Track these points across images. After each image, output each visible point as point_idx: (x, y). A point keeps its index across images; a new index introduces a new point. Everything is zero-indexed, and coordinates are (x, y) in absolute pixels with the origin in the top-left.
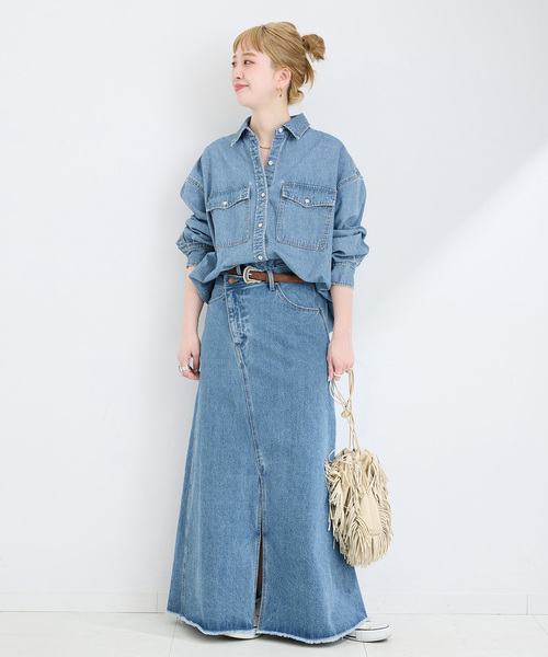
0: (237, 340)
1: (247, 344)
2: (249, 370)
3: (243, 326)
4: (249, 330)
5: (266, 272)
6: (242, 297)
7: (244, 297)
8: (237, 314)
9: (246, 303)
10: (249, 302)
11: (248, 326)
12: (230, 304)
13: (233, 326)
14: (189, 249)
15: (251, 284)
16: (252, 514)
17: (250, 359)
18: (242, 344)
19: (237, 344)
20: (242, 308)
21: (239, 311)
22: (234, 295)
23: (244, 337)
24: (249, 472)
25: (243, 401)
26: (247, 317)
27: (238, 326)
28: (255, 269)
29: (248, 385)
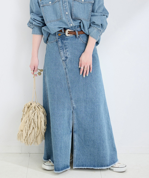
0: (64, 58)
1: (67, 60)
2: (68, 70)
3: (66, 53)
4: (68, 54)
5: (75, 31)
6: (65, 41)
8: (63, 48)
9: (67, 44)
12: (60, 44)
13: (62, 53)
14: (32, 27)
15: (69, 36)
16: (69, 125)
17: (69, 66)
18: (66, 60)
19: (63, 60)
20: (65, 46)
21: (64, 47)
22: (61, 41)
23: (67, 58)
24: (68, 109)
25: (66, 82)
26: (68, 49)
27: (64, 53)
28: (70, 30)
29: (68, 76)
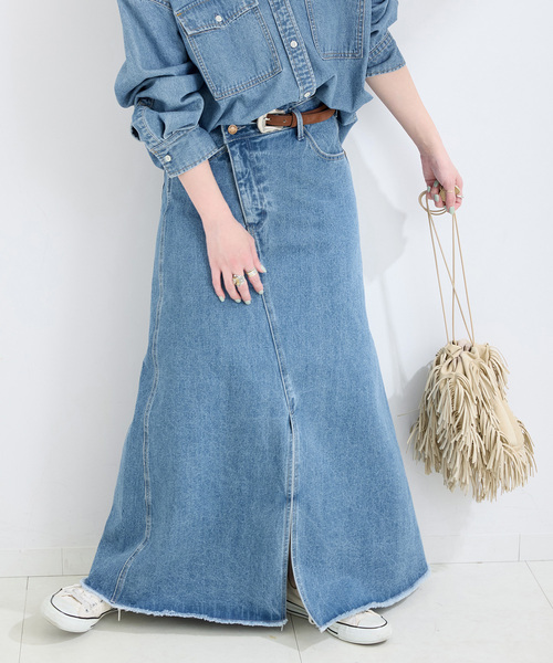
0: (253, 218)
1: (266, 223)
3: (262, 198)
4: (269, 202)
5: (292, 113)
6: (255, 154)
7: (259, 153)
8: (249, 180)
9: (263, 162)
10: (267, 160)
11: (268, 197)
12: (238, 165)
13: (246, 199)
15: (270, 133)
18: (259, 224)
19: (251, 225)
20: (257, 170)
21: (252, 175)
22: (241, 152)
23: (262, 214)
26: (266, 184)
27: (254, 199)
